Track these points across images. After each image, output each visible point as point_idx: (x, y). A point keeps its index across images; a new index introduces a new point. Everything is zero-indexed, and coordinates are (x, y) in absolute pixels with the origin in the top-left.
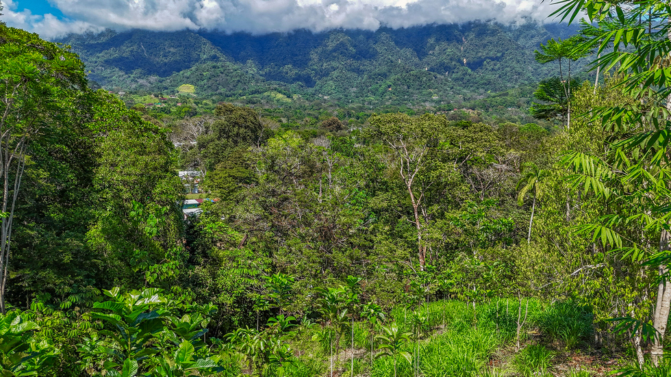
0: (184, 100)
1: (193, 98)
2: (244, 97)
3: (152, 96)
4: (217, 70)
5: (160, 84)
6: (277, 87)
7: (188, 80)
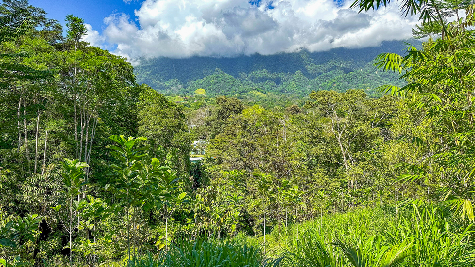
0: (199, 98)
1: (204, 97)
2: (236, 95)
3: (180, 97)
4: (219, 79)
5: (184, 89)
6: (257, 87)
7: (201, 86)
